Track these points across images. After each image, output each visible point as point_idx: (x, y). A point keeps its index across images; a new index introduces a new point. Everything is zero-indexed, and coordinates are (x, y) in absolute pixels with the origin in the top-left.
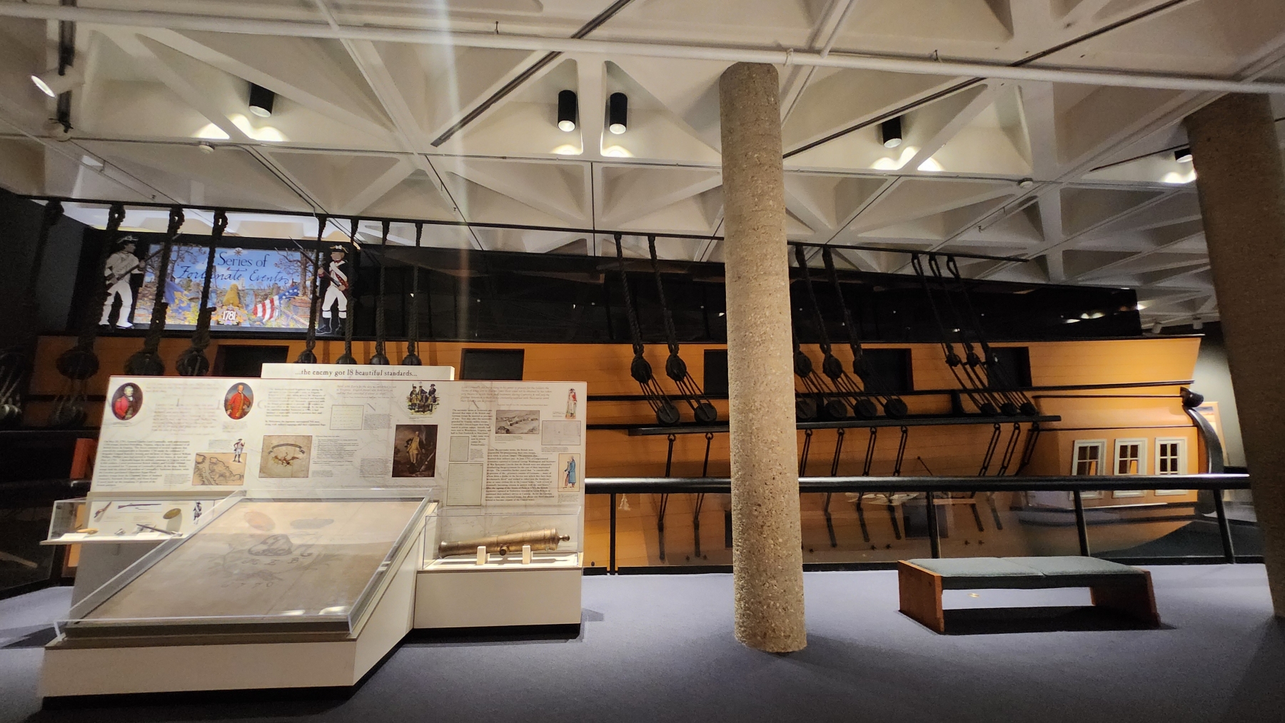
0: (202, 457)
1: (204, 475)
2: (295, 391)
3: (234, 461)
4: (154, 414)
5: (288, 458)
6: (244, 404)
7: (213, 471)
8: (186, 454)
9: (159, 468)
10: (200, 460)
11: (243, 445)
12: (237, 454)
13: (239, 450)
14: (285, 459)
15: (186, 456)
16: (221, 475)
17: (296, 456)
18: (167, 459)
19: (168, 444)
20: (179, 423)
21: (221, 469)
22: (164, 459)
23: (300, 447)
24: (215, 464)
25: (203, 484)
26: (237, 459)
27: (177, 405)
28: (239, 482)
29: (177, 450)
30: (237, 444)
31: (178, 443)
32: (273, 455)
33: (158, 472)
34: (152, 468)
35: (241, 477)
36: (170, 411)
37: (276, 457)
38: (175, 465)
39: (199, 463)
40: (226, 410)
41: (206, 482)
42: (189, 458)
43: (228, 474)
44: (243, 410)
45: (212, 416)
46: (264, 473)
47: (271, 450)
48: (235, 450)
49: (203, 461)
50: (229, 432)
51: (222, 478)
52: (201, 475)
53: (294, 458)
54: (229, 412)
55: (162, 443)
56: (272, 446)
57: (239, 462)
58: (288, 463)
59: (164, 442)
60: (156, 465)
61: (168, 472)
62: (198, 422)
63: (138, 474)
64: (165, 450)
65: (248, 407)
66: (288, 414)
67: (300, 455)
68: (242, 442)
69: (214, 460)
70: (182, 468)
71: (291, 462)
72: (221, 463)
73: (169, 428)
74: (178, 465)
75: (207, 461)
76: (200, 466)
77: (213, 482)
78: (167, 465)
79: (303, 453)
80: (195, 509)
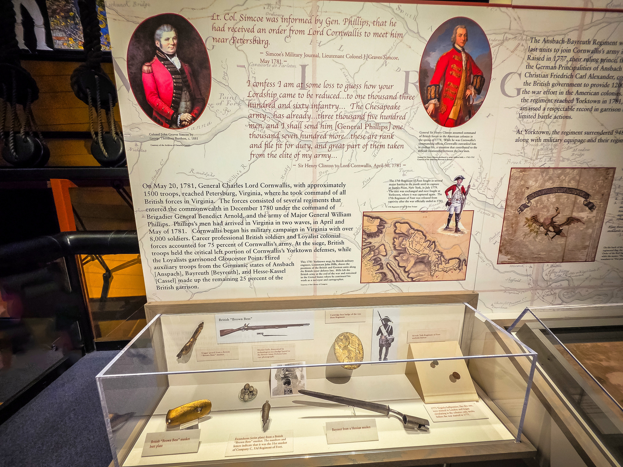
0: (377, 222)
1: (384, 261)
2: (592, 47)
3: (447, 228)
4: (246, 111)
5: (559, 220)
6: (468, 84)
7: (402, 251)
8: (340, 214)
9: (285, 248)
10: (374, 229)
11: (464, 192)
12: (452, 212)
13: (456, 204)
14: (552, 223)
15: (341, 219)
16: (421, 261)
17: (575, 215)
18: (298, 226)
19: (297, 190)
20: (315, 137)
21: (418, 247)
22: (294, 226)
23: (586, 196)
24: (405, 236)
25: (384, 279)
26: (452, 224)
27: (302, 86)
28: (456, 274)
29: (319, 205)
30: (453, 188)
31: (319, 189)
32: (528, 213)
34: (271, 248)
35: (462, 263)
36: (286, 101)
37: (535, 219)
38: (319, 240)
39: (370, 235)
40: (425, 101)
41: (390, 276)
42: (348, 222)
43: (433, 258)
44: (466, 99)
45: (393, 117)
46: (507, 253)
47: (524, 202)
48: (448, 204)
49: (380, 231)
50: (434, 159)
51: (421, 267)
52: (377, 261)
53: (570, 220)
54: (431, 108)
55: (279, 190)
56: (528, 193)
57: (457, 230)
58: (558, 232)
59: (284, 185)
60: (278, 241)
61: (308, 257)
62: (359, 132)
63: (240, 262)
64: (292, 205)
65: (478, 91)
66: (570, 113)
67: (585, 215)
68: (465, 184)
69: (404, 228)
70: (336, 247)
71: (565, 228)
72: (419, 236)
73: (293, 151)
74: (325, 240)
75: (389, 230)
76: (375, 241)
77: (403, 276)
79: (591, 207)
80: (380, 332)
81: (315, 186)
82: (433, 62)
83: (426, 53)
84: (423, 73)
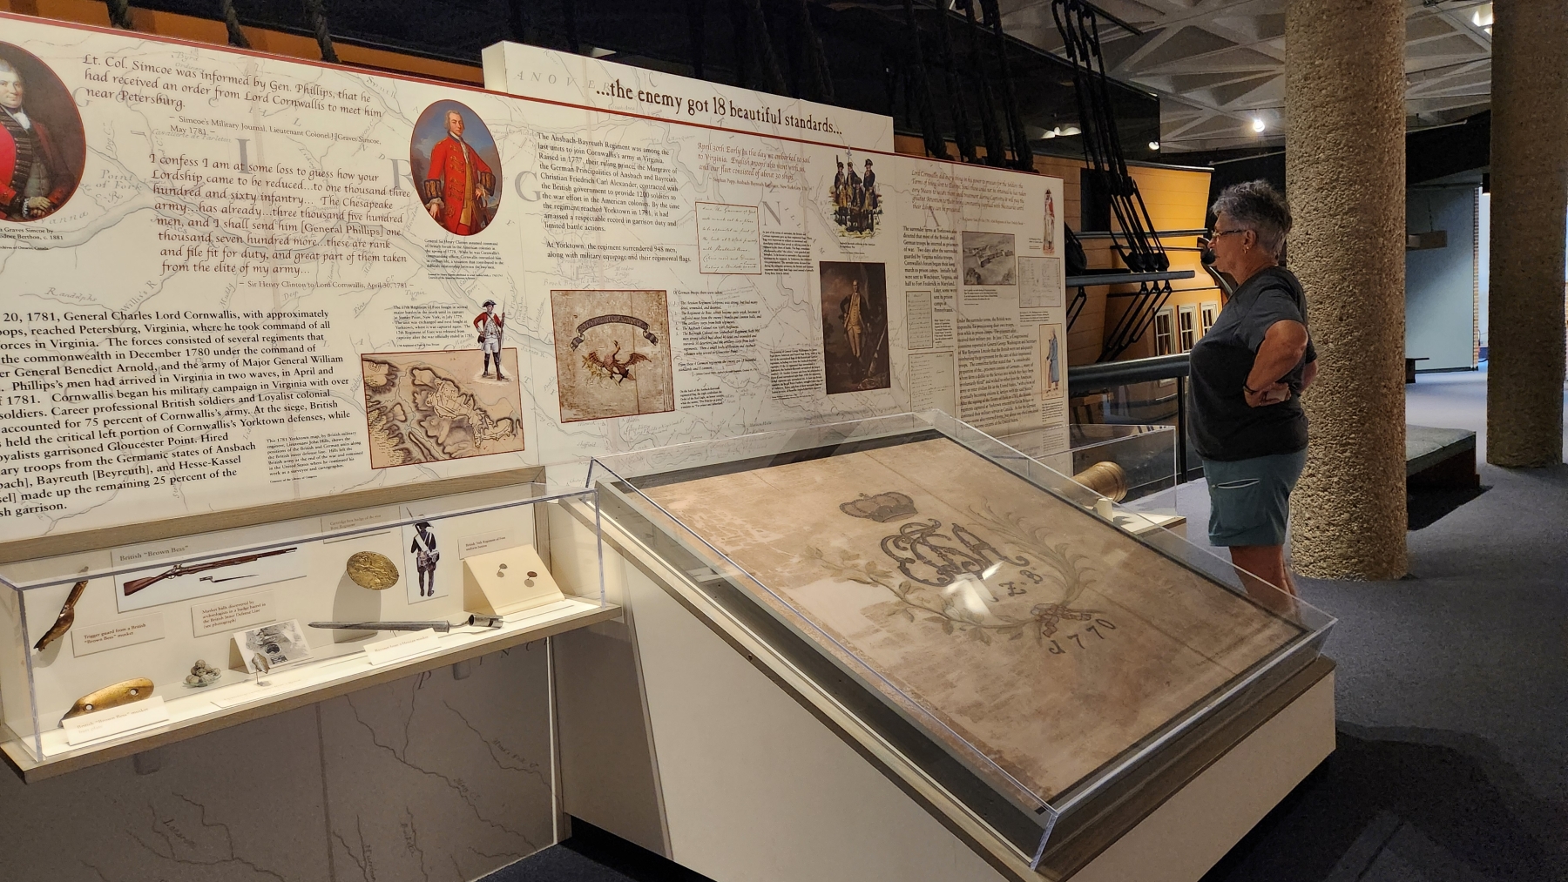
0: (385, 369)
1: (404, 429)
2: (607, 150)
3: (486, 374)
4: (153, 199)
5: (623, 357)
6: (475, 182)
7: (429, 413)
8: (325, 359)
9: (236, 418)
10: (380, 377)
11: (499, 323)
12: (489, 351)
13: (492, 340)
14: (615, 362)
15: (327, 366)
16: (458, 425)
17: (638, 350)
18: (257, 381)
19: (250, 321)
20: (272, 241)
21: (450, 405)
22: (249, 381)
23: (645, 326)
24: (430, 388)
25: (408, 459)
26: (492, 367)
27: (243, 167)
28: (510, 443)
29: (289, 344)
30: (483, 318)
31: (285, 321)
32: (584, 350)
33: (237, 435)
34: (211, 421)
35: (516, 424)
36: (218, 187)
37: (593, 357)
38: (295, 402)
39: (377, 390)
40: (426, 200)
41: (416, 453)
42: (340, 371)
43: (475, 420)
44: (478, 201)
45: (385, 219)
46: (571, 406)
47: (576, 334)
48: (481, 339)
49: (390, 383)
50: (450, 277)
51: (460, 435)
52: (393, 432)
53: (635, 358)
54: (434, 208)
55: (220, 322)
56: (578, 323)
57: (500, 377)
58: (625, 374)
59: (226, 314)
60: (222, 408)
61: (279, 431)
62: (337, 237)
63: (152, 451)
64: (242, 346)
65: (491, 192)
66: (601, 224)
67: (647, 349)
68: (497, 311)
69: (425, 377)
70: (325, 412)
71: (630, 368)
72: (448, 389)
73: (237, 261)
74: (306, 402)
75: (404, 380)
76: (386, 399)
77: (437, 451)
78: (265, 405)
79: (654, 341)
80: (415, 546)
81: (279, 315)
82: (427, 148)
83: (415, 139)
84: (416, 163)
